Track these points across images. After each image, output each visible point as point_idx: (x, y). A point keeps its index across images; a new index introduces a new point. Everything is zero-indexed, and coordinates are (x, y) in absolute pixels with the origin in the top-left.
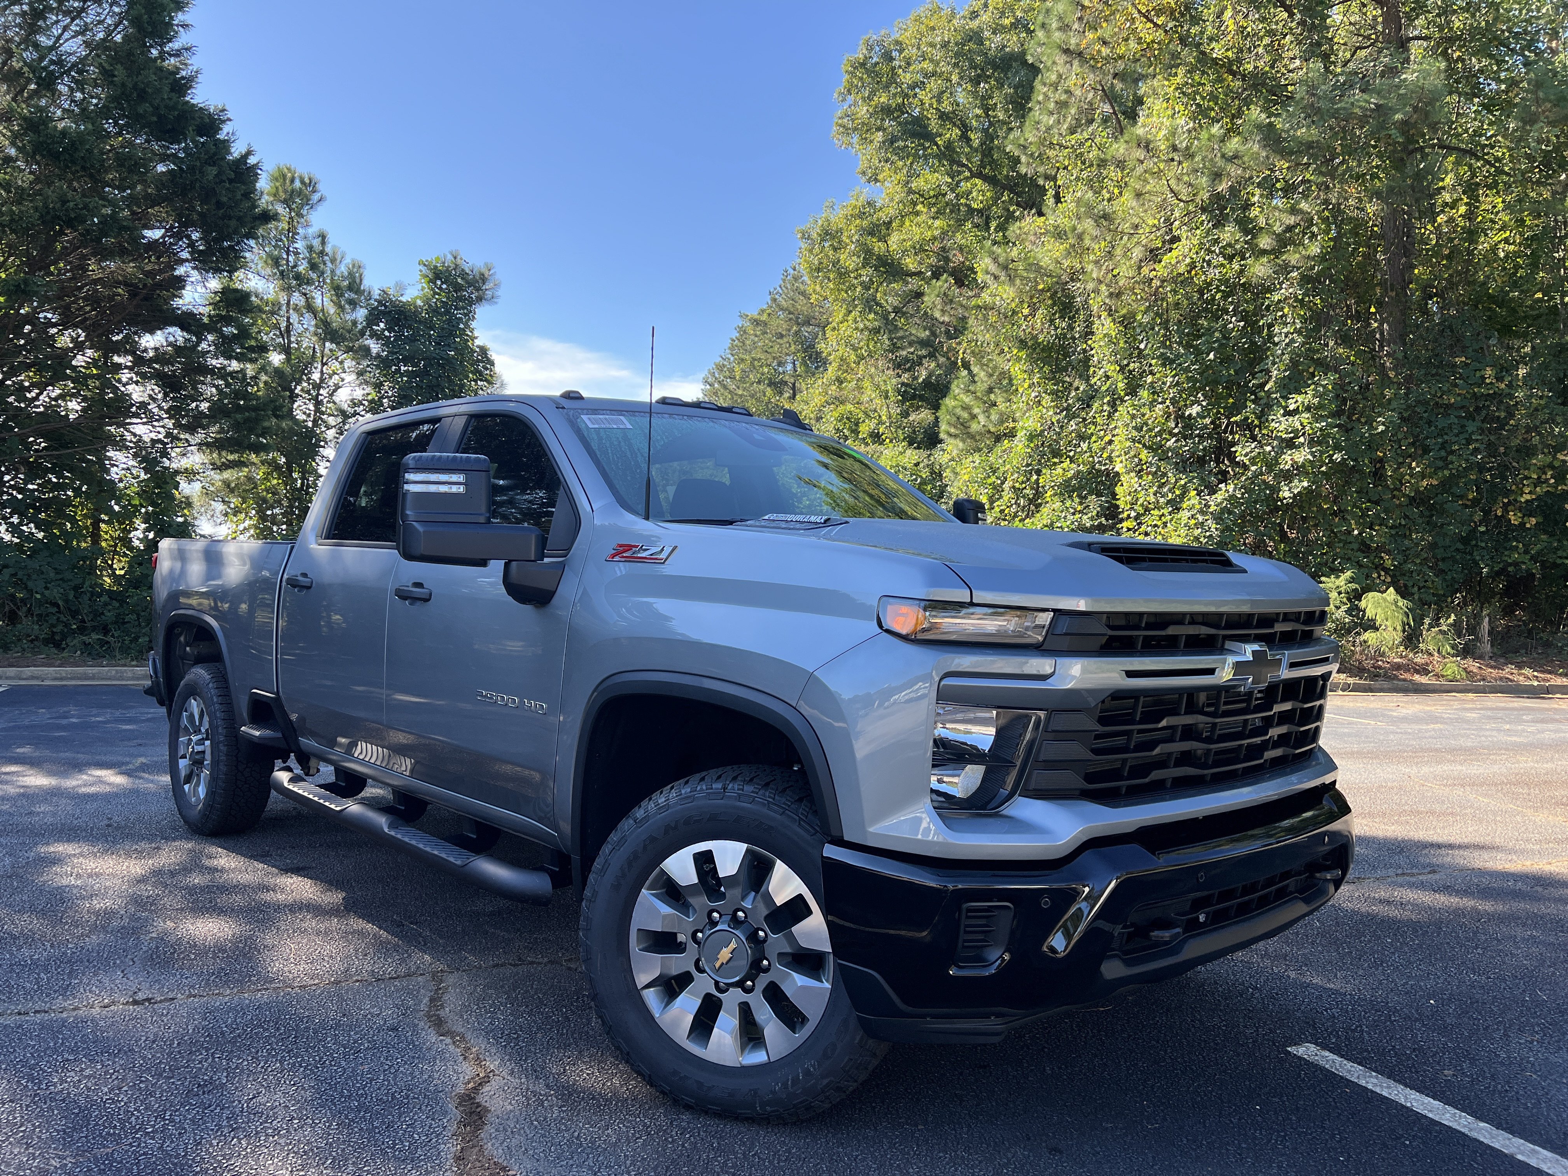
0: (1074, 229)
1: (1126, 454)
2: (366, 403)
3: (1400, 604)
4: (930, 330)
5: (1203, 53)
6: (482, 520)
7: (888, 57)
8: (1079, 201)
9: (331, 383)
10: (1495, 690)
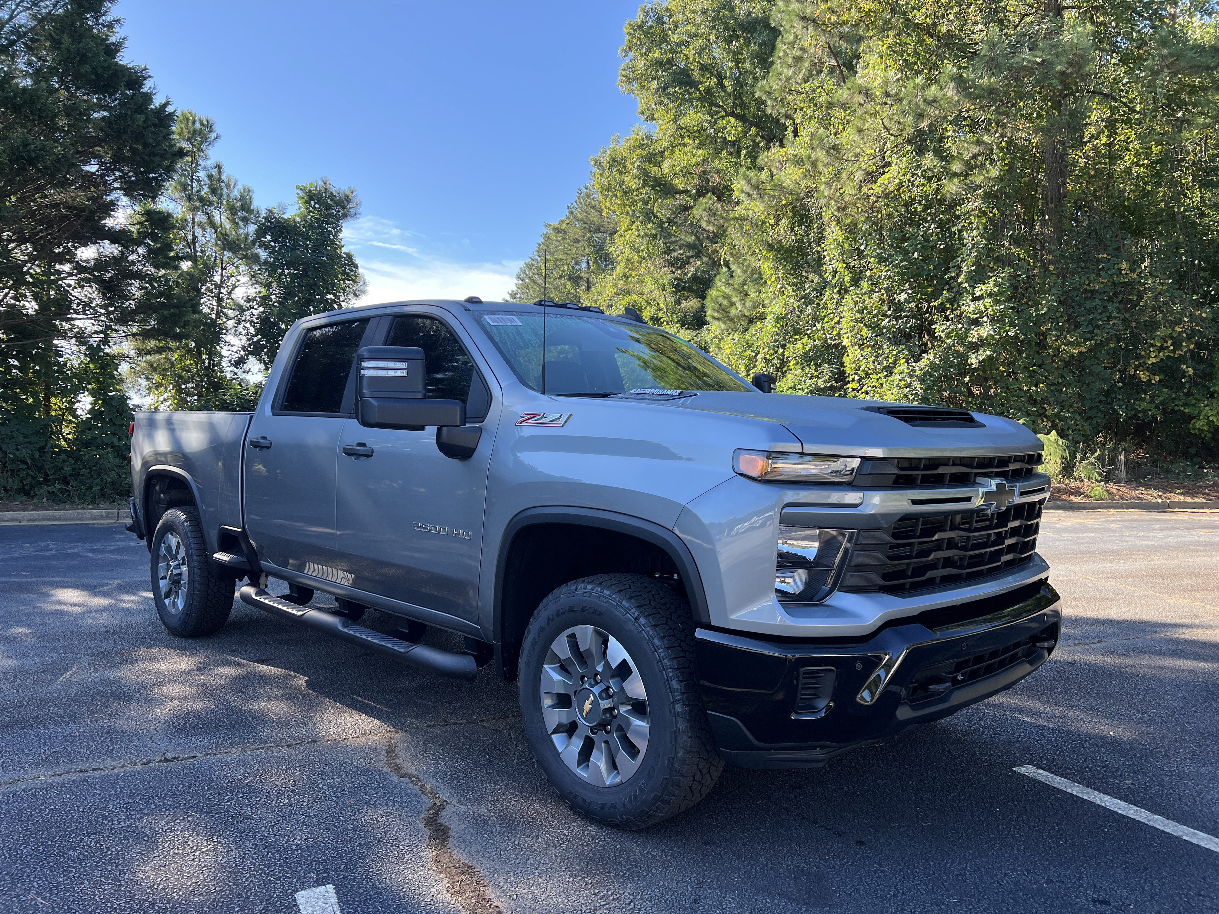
0: (809, 157)
1: (851, 331)
2: (258, 299)
3: (1060, 443)
4: (696, 235)
5: (908, 20)
6: (420, 396)
7: (660, 21)
8: (812, 135)
9: (229, 284)
10: (1129, 507)
